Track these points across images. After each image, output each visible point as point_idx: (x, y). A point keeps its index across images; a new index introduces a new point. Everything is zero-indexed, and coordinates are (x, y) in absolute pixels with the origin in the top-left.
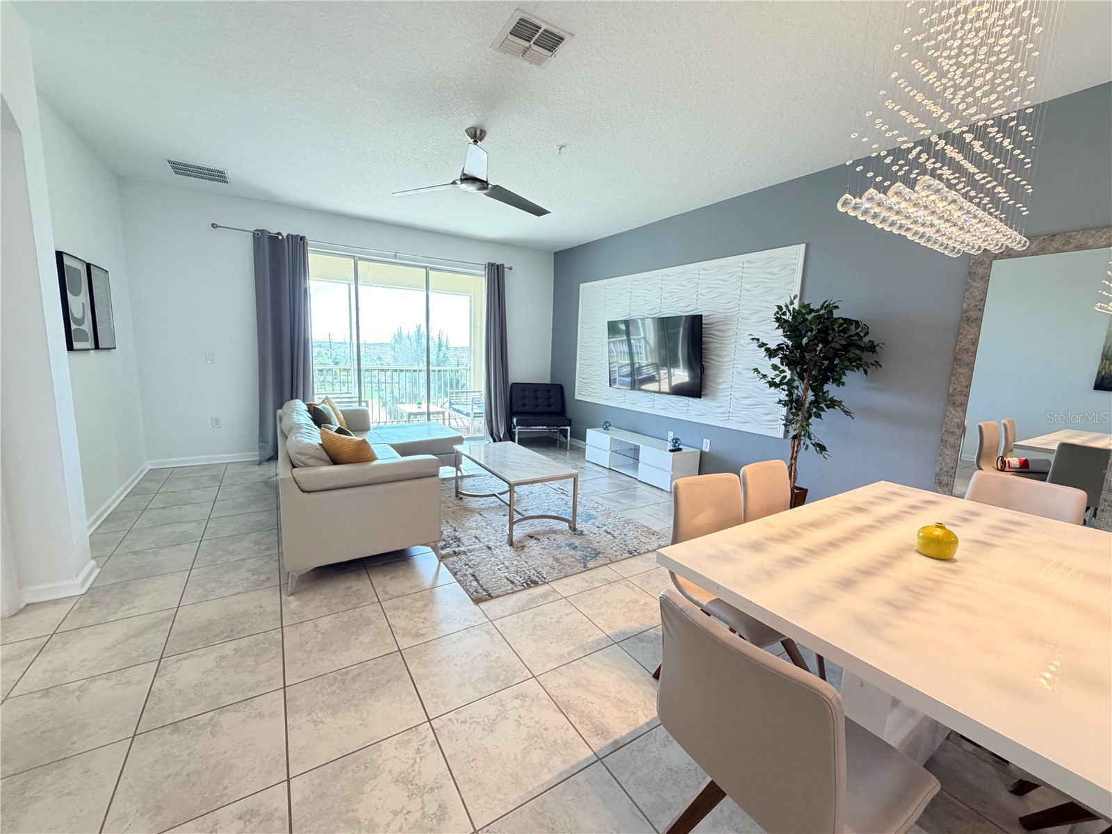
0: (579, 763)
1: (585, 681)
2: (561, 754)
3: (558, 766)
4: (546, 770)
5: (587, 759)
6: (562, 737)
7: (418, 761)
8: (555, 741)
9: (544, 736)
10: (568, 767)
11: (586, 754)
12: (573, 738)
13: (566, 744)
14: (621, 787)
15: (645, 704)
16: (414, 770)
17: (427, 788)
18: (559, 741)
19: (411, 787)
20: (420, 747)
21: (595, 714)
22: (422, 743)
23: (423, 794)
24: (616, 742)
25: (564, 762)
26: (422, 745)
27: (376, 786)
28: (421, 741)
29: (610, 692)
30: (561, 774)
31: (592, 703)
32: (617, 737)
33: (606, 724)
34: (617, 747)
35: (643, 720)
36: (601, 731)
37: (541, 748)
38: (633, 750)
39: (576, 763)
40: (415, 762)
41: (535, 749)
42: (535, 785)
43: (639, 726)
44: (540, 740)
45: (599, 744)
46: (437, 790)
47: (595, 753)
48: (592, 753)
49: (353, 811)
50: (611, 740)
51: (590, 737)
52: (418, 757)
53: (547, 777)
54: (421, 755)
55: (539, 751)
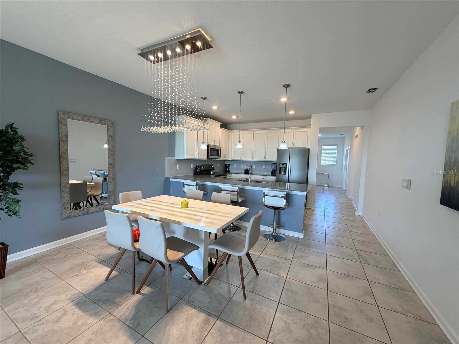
0: (224, 323)
1: (180, 338)
2: (224, 330)
3: (229, 329)
4: (233, 332)
5: (221, 321)
6: (217, 333)
7: (280, 331)
8: (220, 335)
9: (220, 340)
10: (228, 325)
11: (219, 323)
12: (215, 329)
13: (219, 330)
14: (224, 309)
15: (185, 312)
16: (284, 329)
17: (283, 321)
18: (219, 333)
19: (288, 325)
20: (277, 334)
21: (199, 327)
22: (275, 335)
23: (285, 321)
24: (209, 315)
25: (226, 328)
26: (276, 334)
27: (298, 336)
28: (275, 336)
29: (184, 326)
30: (231, 326)
31: (193, 330)
32: (206, 316)
33: (202, 321)
34: (210, 314)
35: (194, 310)
36: (206, 322)
37: (226, 338)
38: (209, 309)
39: (225, 324)
40: (282, 331)
41: (228, 340)
42: (240, 332)
43: (197, 311)
44: (223, 340)
45: (212, 320)
46: (281, 318)
47: (217, 320)
48: (217, 321)
49: (308, 336)
50: (209, 317)
51: (211, 324)
52: (280, 332)
53: (236, 330)
54: (279, 332)
55: (228, 338)
